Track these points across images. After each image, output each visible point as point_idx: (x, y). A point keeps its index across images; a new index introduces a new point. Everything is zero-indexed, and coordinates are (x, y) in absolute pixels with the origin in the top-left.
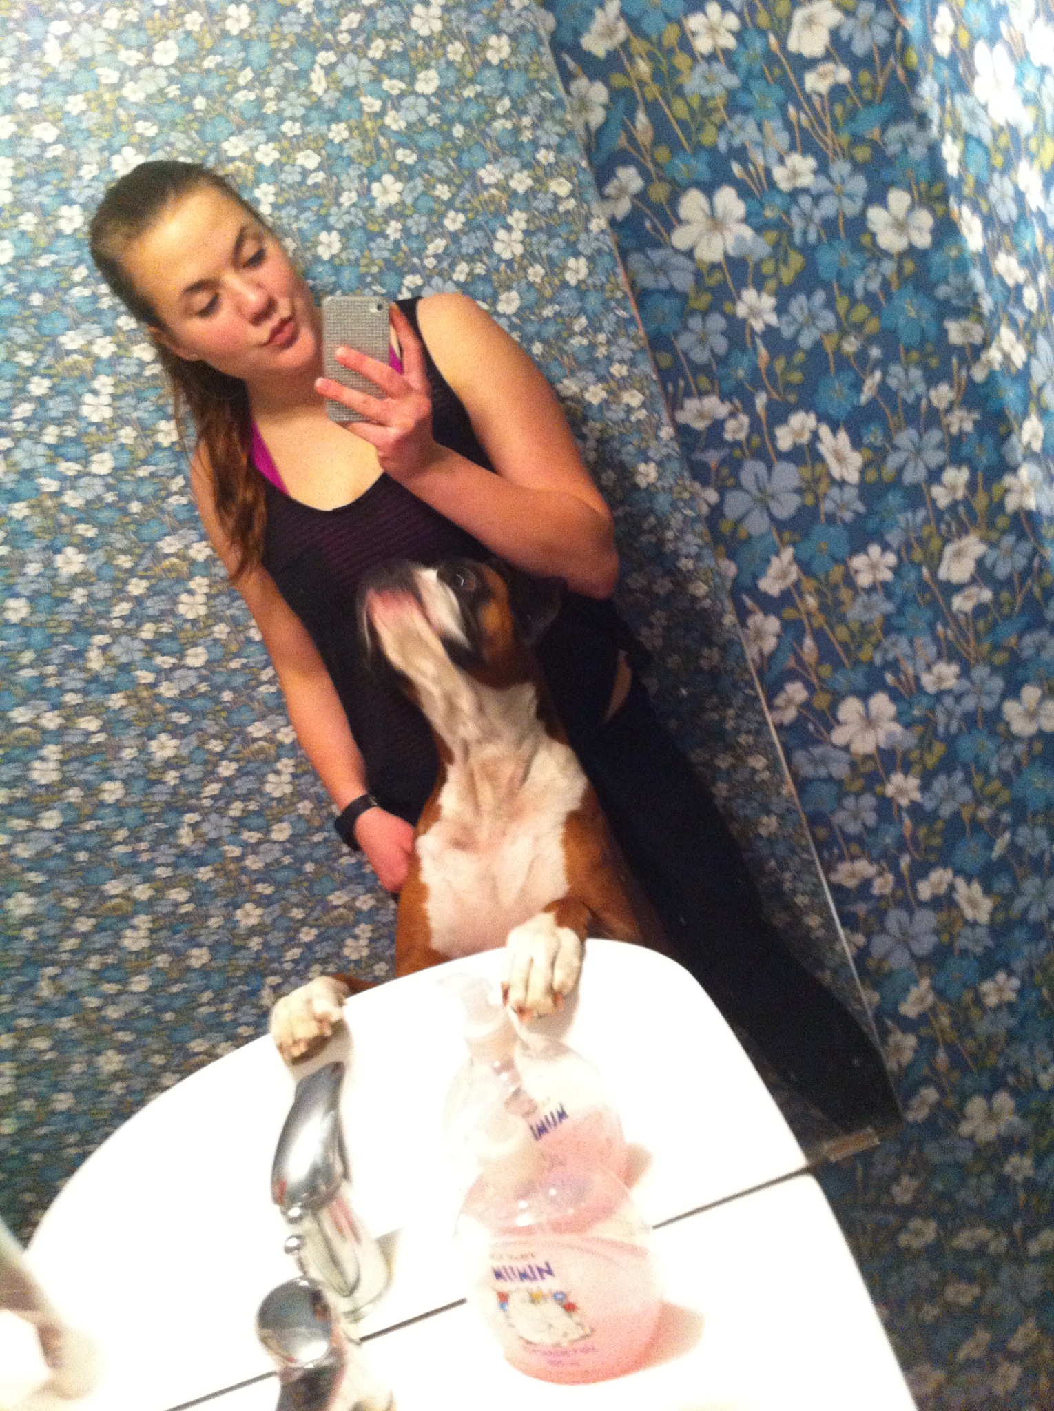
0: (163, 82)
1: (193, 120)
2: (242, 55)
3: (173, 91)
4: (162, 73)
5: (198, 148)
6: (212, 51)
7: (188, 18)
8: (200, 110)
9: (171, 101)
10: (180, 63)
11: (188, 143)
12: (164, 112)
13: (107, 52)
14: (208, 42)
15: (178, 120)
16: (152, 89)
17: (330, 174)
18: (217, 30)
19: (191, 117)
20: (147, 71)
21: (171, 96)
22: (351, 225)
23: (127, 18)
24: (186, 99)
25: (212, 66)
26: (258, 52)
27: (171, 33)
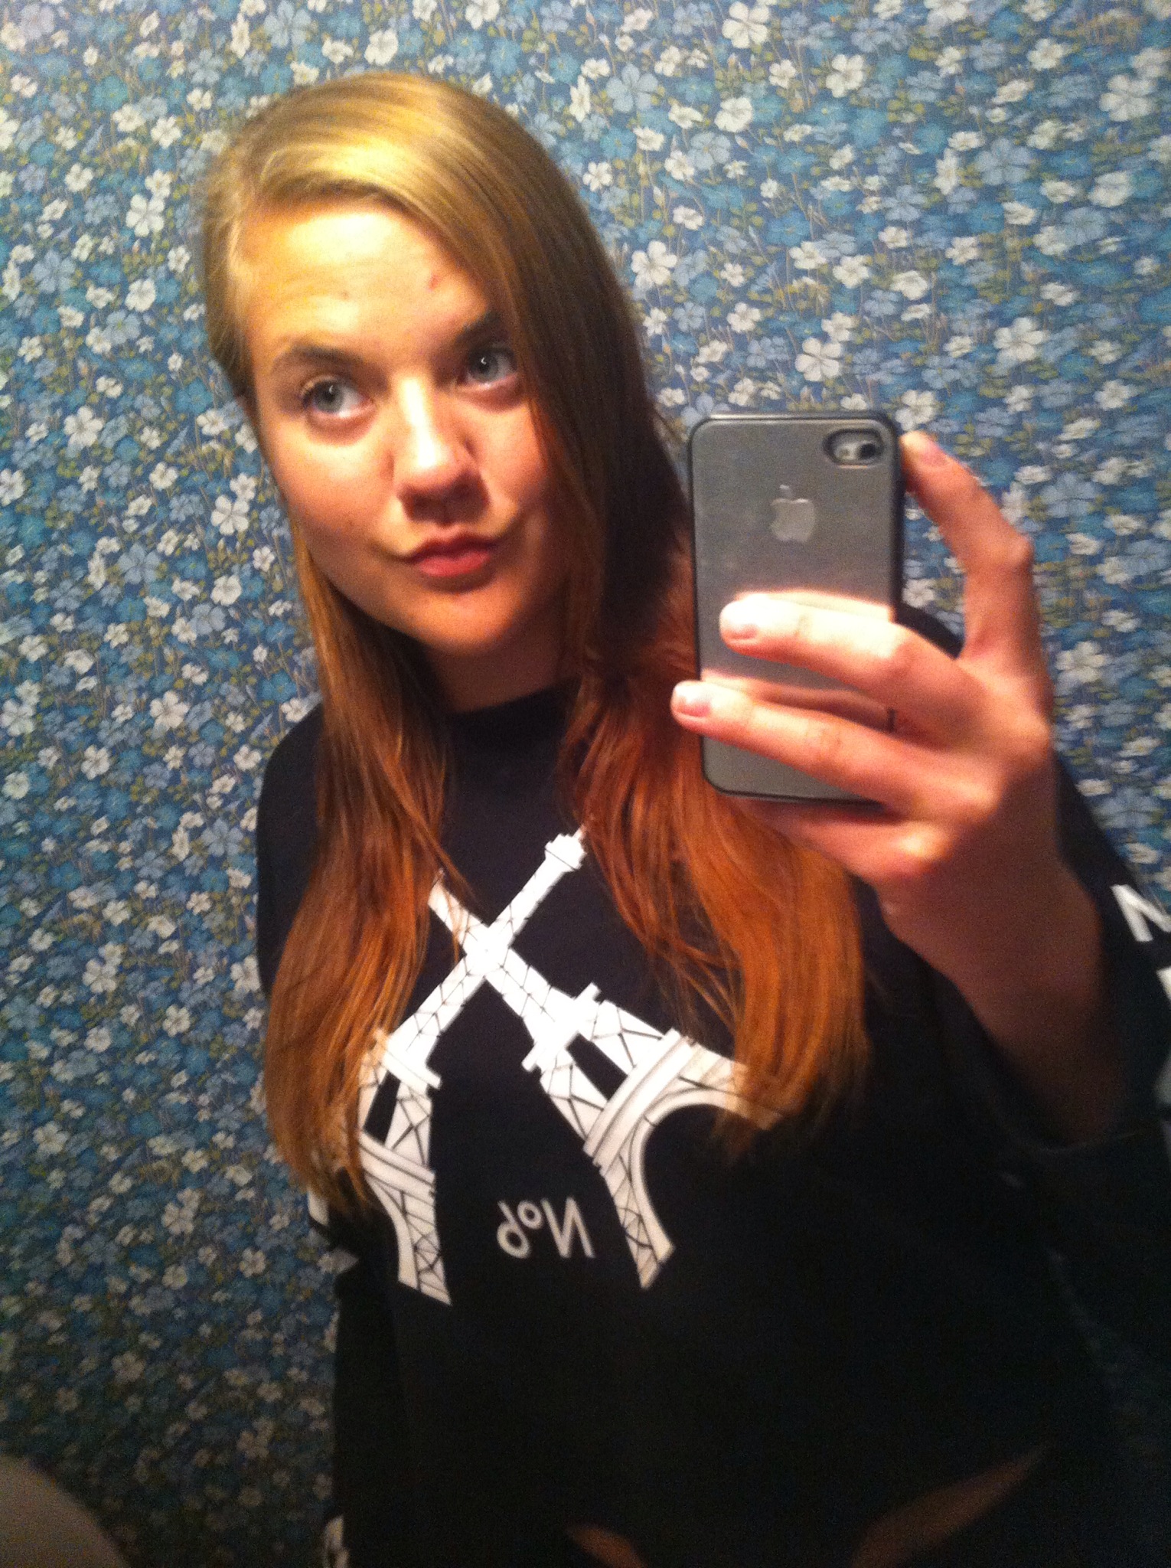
0: (723, 155)
1: (756, 213)
2: (844, 127)
3: (736, 169)
4: (724, 142)
5: (757, 254)
6: (800, 118)
7: (775, 69)
8: (768, 200)
9: (731, 183)
10: (751, 132)
11: (744, 244)
12: (719, 197)
13: (655, 108)
14: (798, 103)
15: (735, 210)
16: (707, 163)
17: (941, 308)
18: (813, 89)
19: (753, 207)
20: (706, 137)
21: (731, 175)
22: (956, 385)
23: (691, 62)
24: (751, 182)
25: (796, 138)
26: (868, 125)
27: (747, 88)
